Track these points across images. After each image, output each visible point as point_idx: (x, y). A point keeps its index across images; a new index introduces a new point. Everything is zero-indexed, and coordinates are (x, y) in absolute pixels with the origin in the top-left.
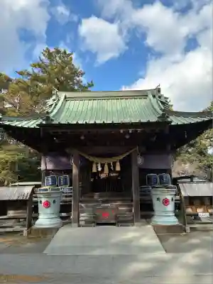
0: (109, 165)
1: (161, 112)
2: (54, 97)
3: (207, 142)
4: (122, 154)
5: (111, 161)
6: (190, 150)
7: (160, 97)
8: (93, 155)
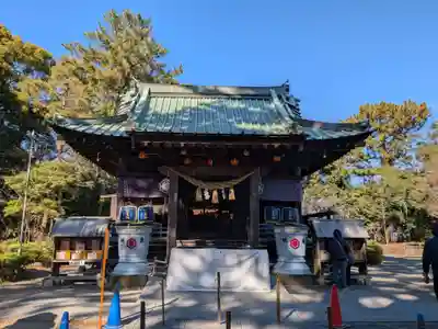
0: (219, 191)
1: (291, 122)
2: (132, 91)
3: (351, 168)
4: (236, 178)
5: (222, 186)
6: (324, 179)
7: (288, 99)
8: (197, 178)
